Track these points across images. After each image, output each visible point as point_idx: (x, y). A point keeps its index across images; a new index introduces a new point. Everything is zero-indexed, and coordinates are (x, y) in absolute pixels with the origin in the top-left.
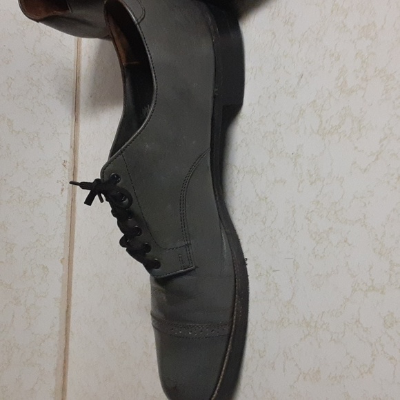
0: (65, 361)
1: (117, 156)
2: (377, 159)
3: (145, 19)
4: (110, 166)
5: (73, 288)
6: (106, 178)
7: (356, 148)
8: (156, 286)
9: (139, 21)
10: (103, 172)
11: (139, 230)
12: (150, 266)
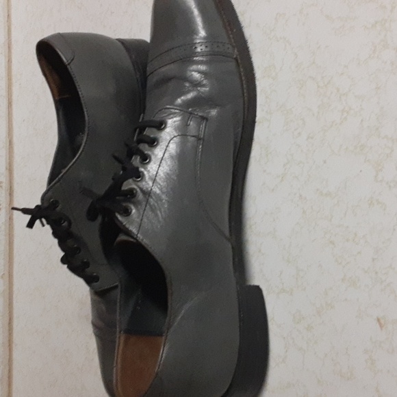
0: (10, 371)
1: (55, 183)
2: (282, 180)
3: (75, 60)
4: (50, 193)
5: (14, 302)
6: (46, 205)
7: (265, 171)
8: (96, 298)
9: (69, 61)
10: (43, 199)
11: (78, 249)
12: (89, 280)
